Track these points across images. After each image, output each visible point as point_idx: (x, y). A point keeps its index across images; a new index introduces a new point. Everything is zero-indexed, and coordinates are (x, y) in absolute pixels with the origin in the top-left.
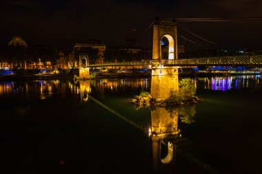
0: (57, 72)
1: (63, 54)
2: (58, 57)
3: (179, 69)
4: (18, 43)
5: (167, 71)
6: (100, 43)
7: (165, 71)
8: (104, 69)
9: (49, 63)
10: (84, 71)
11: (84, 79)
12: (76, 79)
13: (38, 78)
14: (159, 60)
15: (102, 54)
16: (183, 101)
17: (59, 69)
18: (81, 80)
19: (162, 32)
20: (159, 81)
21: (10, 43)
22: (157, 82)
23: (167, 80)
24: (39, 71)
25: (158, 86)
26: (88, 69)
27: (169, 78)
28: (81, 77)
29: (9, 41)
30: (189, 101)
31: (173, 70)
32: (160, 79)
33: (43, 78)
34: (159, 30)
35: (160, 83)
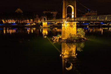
0: (35, 24)
1: (38, 16)
2: (36, 17)
3: (77, 23)
4: (19, 11)
5: (70, 24)
6: (55, 11)
7: (68, 24)
8: (56, 23)
9: (32, 20)
10: (45, 24)
11: (45, 28)
12: (41, 28)
13: (26, 27)
14: (65, 18)
15: (55, 16)
16: (75, 40)
17: (35, 23)
18: (43, 28)
19: (67, 4)
20: (65, 29)
21: (16, 11)
22: (64, 30)
23: (70, 29)
24: (26, 24)
25: (64, 31)
26: (46, 23)
27: (71, 28)
28: (43, 26)
29: (16, 10)
30: (79, 40)
31: (73, 24)
32: (66, 28)
33: (28, 27)
34: (65, 3)
35: (66, 31)
